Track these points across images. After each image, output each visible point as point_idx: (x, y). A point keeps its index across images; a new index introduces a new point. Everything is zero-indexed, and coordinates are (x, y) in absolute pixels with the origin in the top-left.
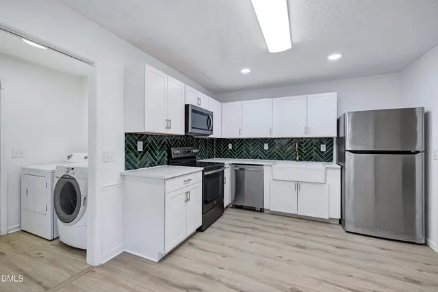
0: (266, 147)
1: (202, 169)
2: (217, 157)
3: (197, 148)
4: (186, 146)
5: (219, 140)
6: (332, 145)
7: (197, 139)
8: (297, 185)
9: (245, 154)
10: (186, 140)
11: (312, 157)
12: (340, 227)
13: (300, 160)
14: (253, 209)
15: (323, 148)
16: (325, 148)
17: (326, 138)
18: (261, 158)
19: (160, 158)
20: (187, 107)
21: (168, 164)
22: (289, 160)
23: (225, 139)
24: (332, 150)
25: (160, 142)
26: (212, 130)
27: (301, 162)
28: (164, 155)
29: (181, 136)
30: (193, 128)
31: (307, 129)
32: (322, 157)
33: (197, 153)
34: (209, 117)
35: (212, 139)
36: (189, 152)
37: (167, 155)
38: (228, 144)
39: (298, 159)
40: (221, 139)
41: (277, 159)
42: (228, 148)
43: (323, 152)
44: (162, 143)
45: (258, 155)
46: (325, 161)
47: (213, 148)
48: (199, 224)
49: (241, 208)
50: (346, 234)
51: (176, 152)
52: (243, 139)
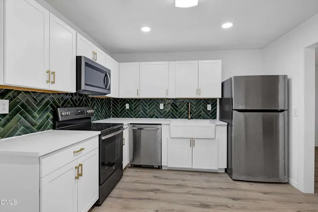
0: (162, 107)
1: (99, 133)
2: (113, 117)
3: (93, 108)
4: (79, 106)
5: (116, 100)
6: (216, 105)
7: (93, 98)
8: (192, 142)
9: (142, 113)
10: (78, 99)
11: (200, 116)
12: (226, 175)
13: (192, 118)
14: (151, 167)
15: (209, 107)
16: (211, 108)
17: (211, 99)
18: (157, 117)
19: (41, 121)
20: (79, 59)
21: (54, 128)
22: (182, 118)
23: (122, 99)
24: (216, 109)
25: (41, 101)
26: (109, 89)
27: (192, 120)
28: (48, 117)
29: (72, 94)
30: (86, 84)
31: (198, 91)
32: (208, 115)
33: (92, 114)
34: (106, 74)
35: (109, 99)
36: (82, 113)
37: (51, 117)
38: (125, 104)
39: (190, 117)
40: (118, 99)
41: (172, 118)
42: (125, 107)
43: (209, 111)
44: (44, 102)
45: (154, 115)
46: (210, 118)
47: (110, 108)
48: (96, 198)
49: (140, 167)
50: (233, 182)
51: (64, 113)
52: (140, 99)
